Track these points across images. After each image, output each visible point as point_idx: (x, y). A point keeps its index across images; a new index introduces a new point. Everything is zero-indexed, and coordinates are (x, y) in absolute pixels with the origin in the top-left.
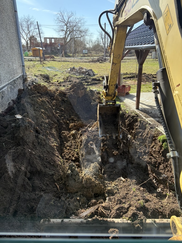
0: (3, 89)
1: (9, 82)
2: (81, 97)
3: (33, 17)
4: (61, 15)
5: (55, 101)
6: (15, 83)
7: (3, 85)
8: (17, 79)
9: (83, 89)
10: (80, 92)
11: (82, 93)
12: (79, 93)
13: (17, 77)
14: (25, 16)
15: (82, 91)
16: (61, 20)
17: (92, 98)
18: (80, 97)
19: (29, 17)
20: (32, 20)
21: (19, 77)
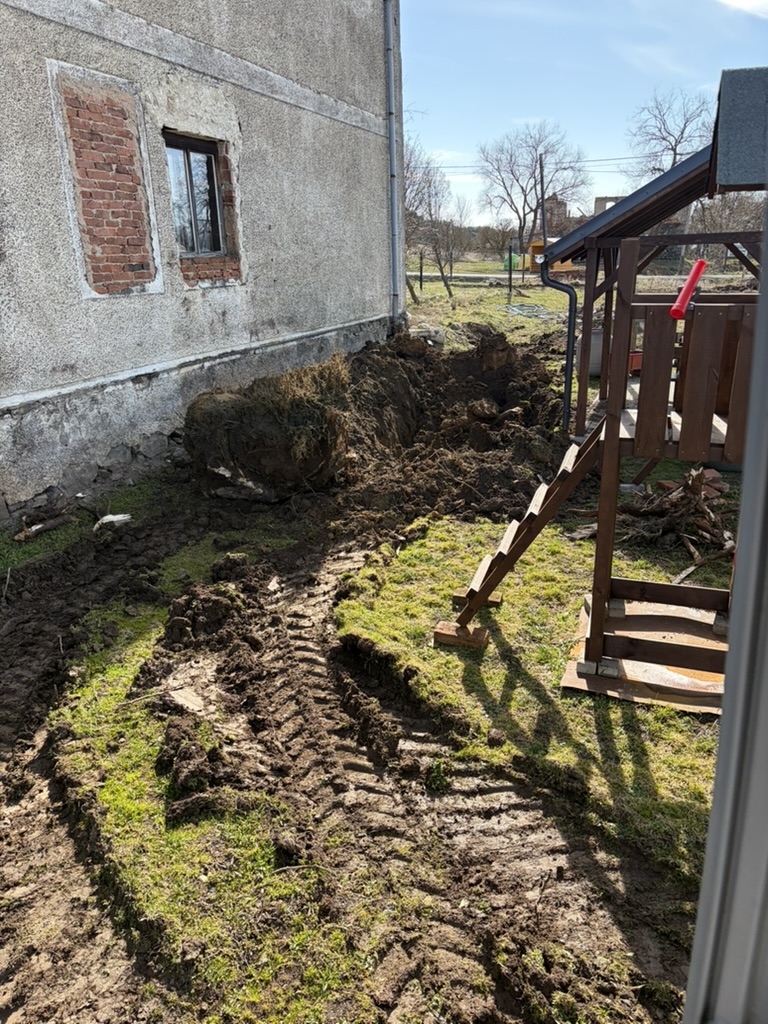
0: (326, 335)
1: (347, 325)
2: (496, 368)
3: (558, 126)
4: (656, 112)
5: (431, 373)
6: (361, 330)
7: (330, 328)
8: (371, 322)
9: (503, 350)
10: (495, 356)
11: (499, 359)
12: (491, 358)
13: (371, 319)
14: (531, 128)
15: (501, 354)
16: (656, 131)
17: (522, 372)
18: (493, 369)
19: (542, 128)
20: (552, 139)
21: (379, 320)
